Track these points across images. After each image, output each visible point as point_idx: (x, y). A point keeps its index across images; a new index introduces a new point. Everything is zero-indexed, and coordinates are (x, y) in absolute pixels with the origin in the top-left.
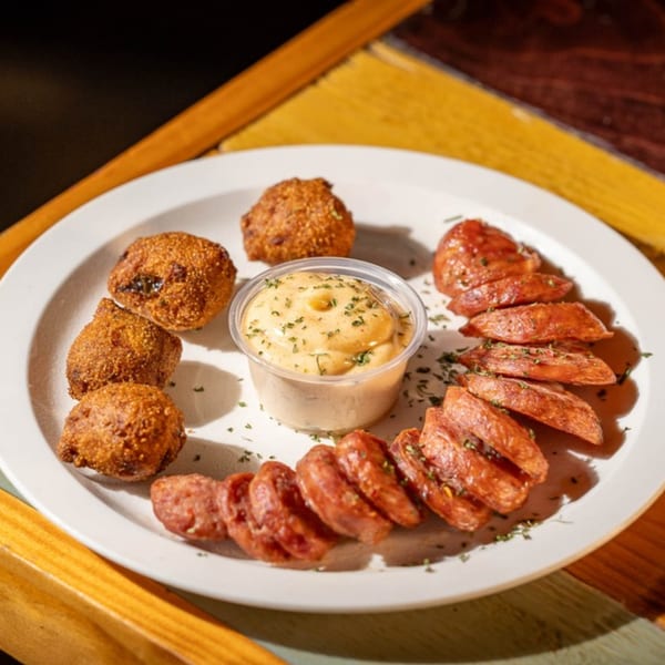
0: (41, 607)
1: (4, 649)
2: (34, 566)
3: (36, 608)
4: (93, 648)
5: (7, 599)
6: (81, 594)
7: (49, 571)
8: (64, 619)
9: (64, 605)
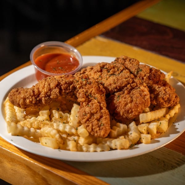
0: (11, 163)
1: (1, 178)
2: (9, 151)
3: (10, 164)
4: (27, 173)
5: (2, 162)
6: (22, 157)
7: (13, 151)
8: (18, 166)
9: (18, 161)
